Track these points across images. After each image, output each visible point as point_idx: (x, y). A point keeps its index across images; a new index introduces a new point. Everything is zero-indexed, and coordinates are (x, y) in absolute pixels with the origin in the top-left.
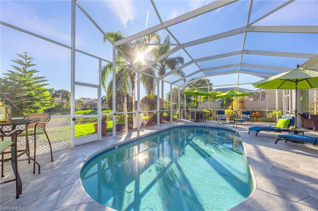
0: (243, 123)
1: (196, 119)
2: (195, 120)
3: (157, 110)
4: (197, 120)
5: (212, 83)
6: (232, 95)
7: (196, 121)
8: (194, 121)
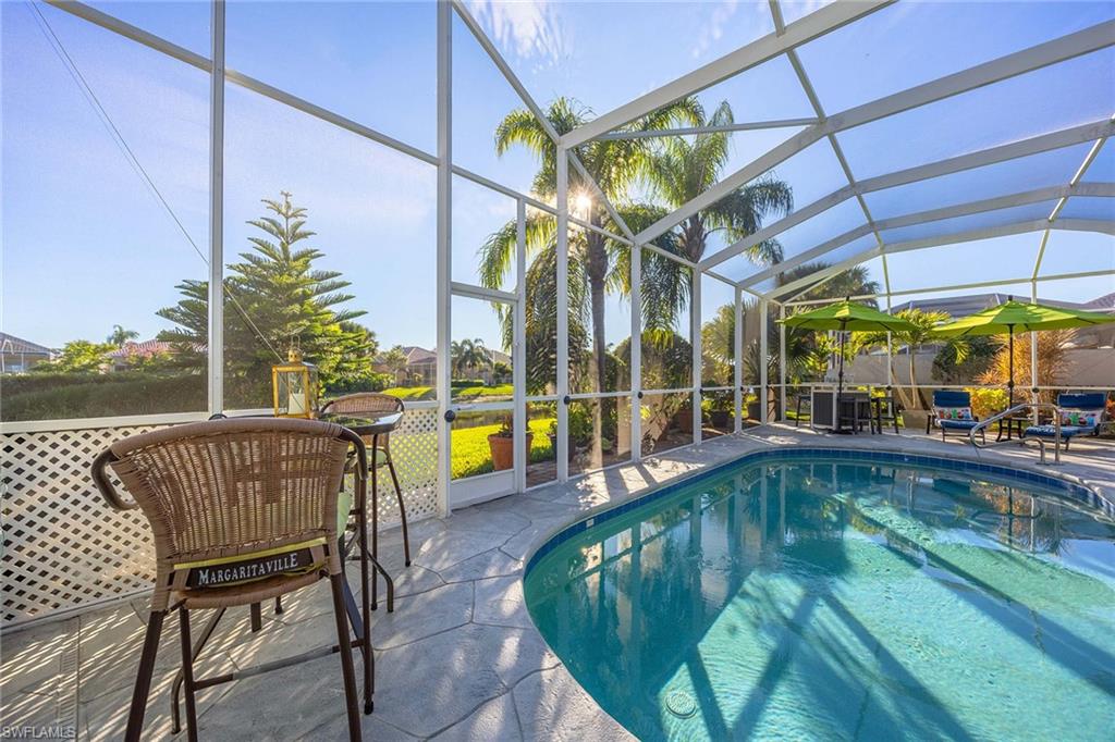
0: (1072, 446)
1: (841, 422)
2: (834, 428)
3: (692, 386)
4: (843, 428)
5: (874, 284)
6: (1011, 326)
7: (839, 432)
8: (830, 431)
